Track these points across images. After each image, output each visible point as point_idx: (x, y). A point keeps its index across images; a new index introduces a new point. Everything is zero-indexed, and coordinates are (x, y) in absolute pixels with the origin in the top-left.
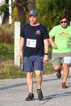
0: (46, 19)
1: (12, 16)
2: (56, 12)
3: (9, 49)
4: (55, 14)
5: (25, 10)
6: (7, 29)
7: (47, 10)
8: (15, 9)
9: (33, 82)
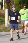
0: (18, 8)
1: (5, 7)
2: (22, 5)
3: (3, 20)
4: (21, 6)
5: (9, 4)
6: (3, 12)
7: (18, 4)
8: (6, 4)
9: (13, 33)
